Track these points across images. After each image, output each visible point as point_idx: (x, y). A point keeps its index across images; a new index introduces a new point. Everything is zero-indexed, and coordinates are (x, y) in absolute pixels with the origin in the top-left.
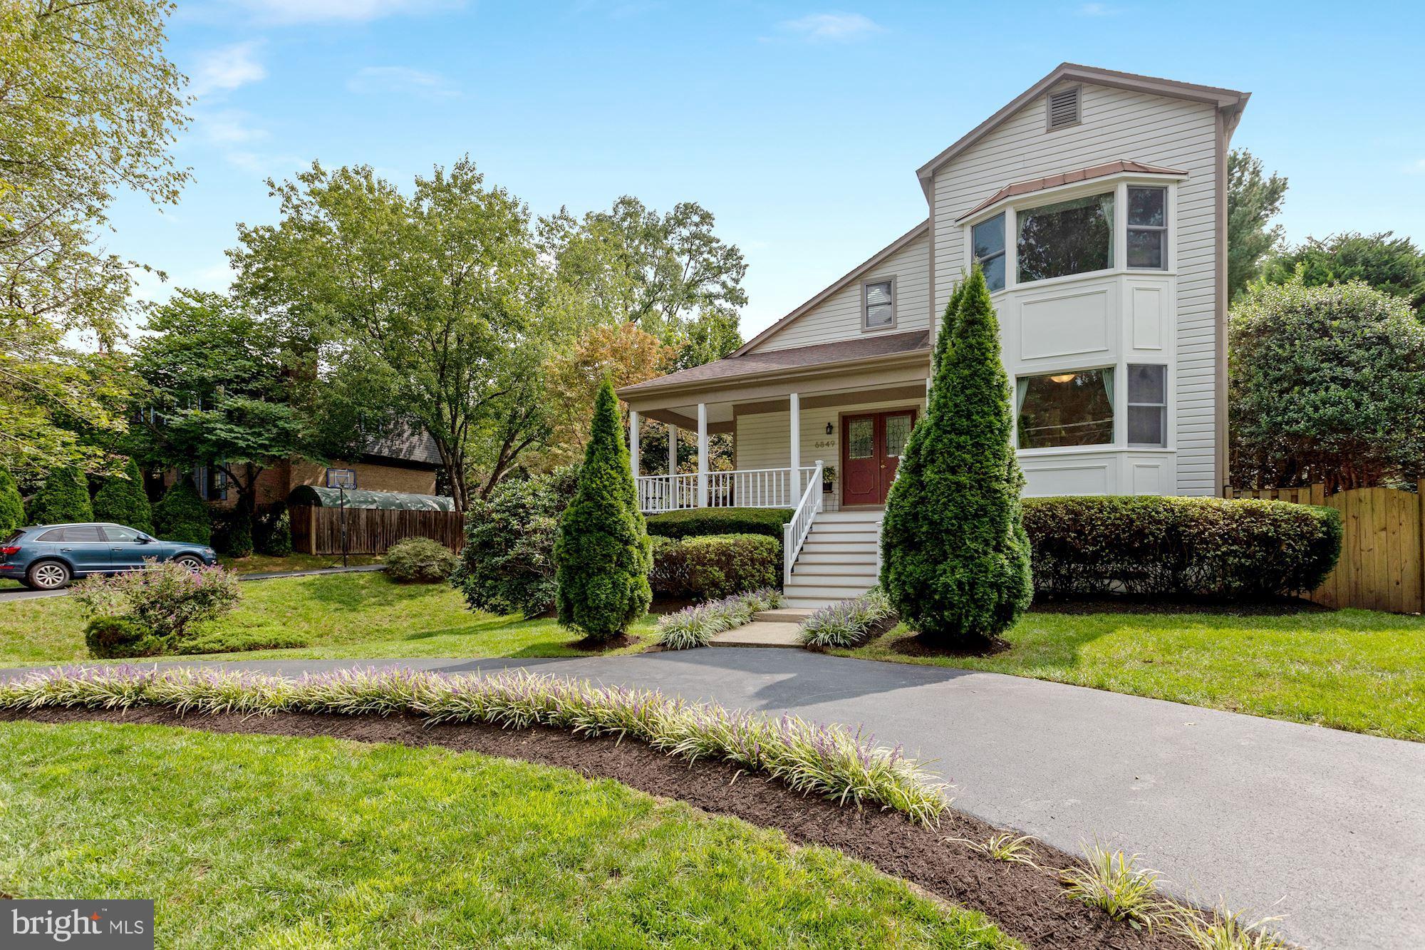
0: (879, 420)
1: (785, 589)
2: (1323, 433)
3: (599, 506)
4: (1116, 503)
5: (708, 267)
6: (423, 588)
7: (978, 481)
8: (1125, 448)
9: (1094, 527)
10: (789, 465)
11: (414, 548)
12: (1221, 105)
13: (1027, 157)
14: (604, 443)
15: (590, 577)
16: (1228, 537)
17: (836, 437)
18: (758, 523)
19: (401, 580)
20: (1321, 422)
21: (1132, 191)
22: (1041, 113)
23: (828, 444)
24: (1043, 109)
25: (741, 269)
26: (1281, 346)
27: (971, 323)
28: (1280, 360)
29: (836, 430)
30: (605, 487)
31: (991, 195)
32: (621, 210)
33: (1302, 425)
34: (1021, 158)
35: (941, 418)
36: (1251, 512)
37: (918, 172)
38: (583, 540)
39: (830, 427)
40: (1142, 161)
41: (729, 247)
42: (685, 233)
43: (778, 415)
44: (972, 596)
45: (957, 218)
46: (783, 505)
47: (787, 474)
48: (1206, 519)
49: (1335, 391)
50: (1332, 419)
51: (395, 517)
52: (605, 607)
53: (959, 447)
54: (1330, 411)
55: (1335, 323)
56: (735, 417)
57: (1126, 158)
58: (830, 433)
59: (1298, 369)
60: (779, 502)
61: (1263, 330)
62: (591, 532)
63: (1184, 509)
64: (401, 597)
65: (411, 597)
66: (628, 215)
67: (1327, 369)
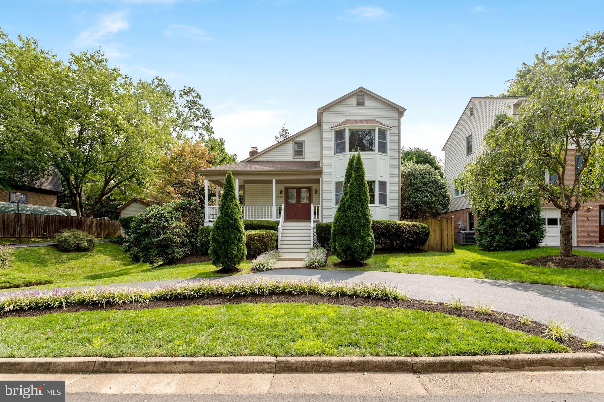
0: (298, 190)
1: (279, 250)
2: (424, 205)
3: (232, 219)
4: (383, 222)
5: (196, 115)
6: (80, 254)
7: (363, 215)
8: (378, 205)
9: (378, 229)
10: (272, 204)
11: (73, 234)
12: (400, 110)
13: (350, 112)
14: (231, 195)
15: (229, 246)
16: (409, 232)
17: (283, 195)
18: (269, 226)
19: (67, 250)
20: (424, 202)
21: (379, 129)
22: (354, 100)
23: (280, 197)
24: (355, 99)
25: (211, 119)
26: (414, 180)
27: (359, 168)
28: (414, 184)
29: (283, 192)
30: (233, 212)
31: (340, 122)
32: (156, 82)
33: (420, 202)
34: (349, 112)
35: (352, 196)
36: (414, 226)
37: (318, 109)
38: (226, 232)
39: (281, 191)
40: (381, 121)
41: (206, 109)
42: (188, 99)
43: (269, 185)
44: (363, 249)
45: (330, 127)
46: (269, 219)
47: (271, 208)
48: (404, 227)
49: (427, 194)
50: (426, 201)
51: (43, 219)
52: (235, 257)
53: (358, 205)
54: (426, 199)
55: (426, 175)
56: (244, 184)
57: (377, 119)
58: (281, 193)
59: (418, 187)
60: (268, 218)
61: (409, 174)
62: (229, 229)
63: (399, 224)
64: (70, 259)
65: (76, 259)
66: (159, 85)
67: (425, 188)
